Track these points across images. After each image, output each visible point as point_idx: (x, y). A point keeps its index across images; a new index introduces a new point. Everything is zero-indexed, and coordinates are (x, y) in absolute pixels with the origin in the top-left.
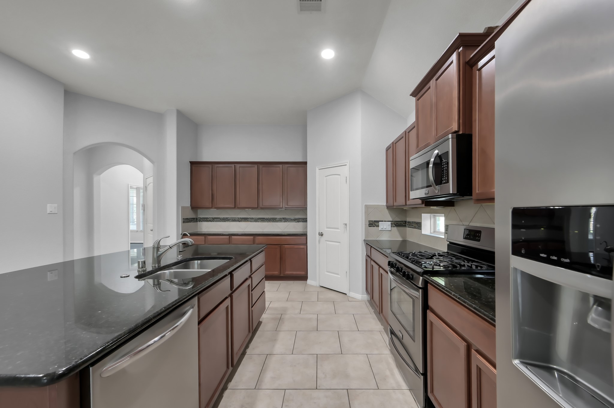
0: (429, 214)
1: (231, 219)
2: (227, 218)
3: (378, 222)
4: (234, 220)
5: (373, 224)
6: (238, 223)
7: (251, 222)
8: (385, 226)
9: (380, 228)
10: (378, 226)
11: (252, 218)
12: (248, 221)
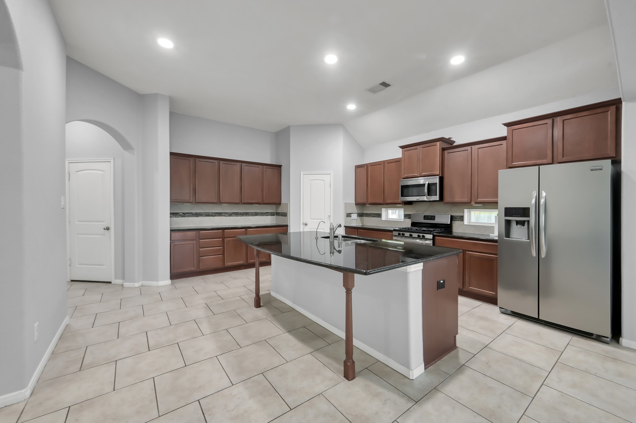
0: (385, 209)
1: (205, 214)
2: (200, 213)
3: (351, 214)
4: (208, 215)
5: (349, 215)
6: (212, 217)
7: (225, 216)
8: (354, 216)
9: (352, 218)
10: (351, 217)
11: (227, 213)
12: (222, 216)
